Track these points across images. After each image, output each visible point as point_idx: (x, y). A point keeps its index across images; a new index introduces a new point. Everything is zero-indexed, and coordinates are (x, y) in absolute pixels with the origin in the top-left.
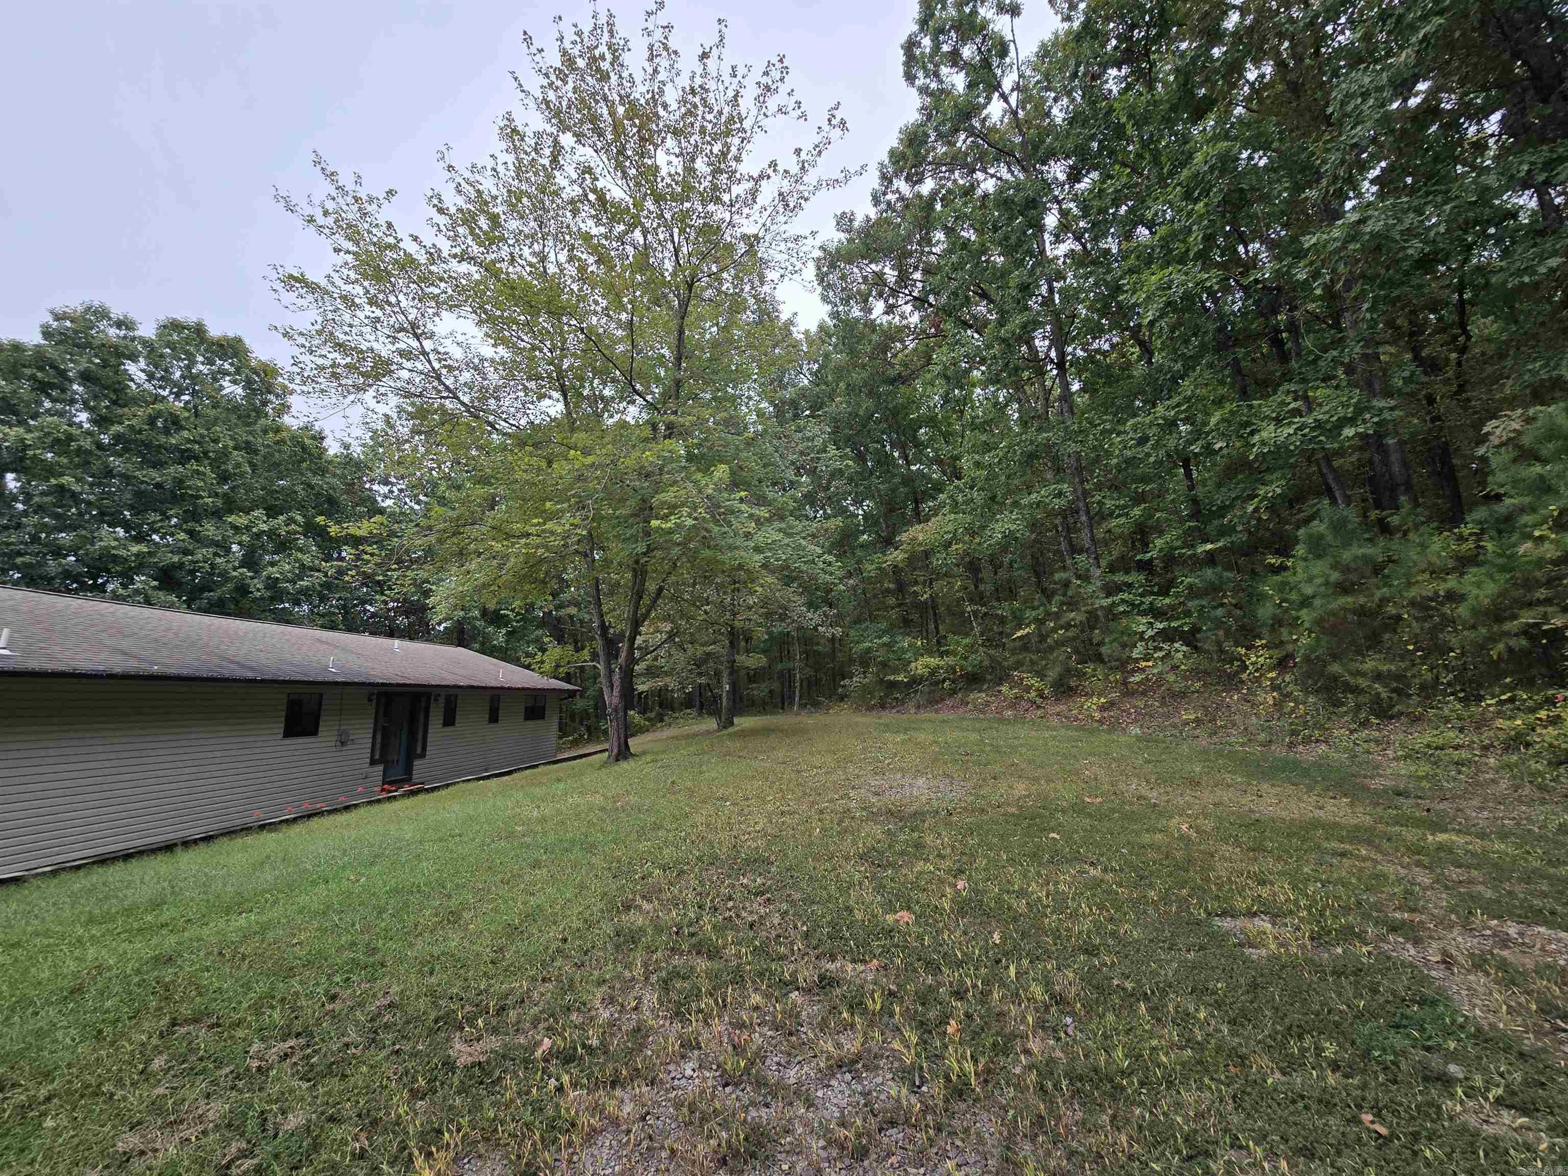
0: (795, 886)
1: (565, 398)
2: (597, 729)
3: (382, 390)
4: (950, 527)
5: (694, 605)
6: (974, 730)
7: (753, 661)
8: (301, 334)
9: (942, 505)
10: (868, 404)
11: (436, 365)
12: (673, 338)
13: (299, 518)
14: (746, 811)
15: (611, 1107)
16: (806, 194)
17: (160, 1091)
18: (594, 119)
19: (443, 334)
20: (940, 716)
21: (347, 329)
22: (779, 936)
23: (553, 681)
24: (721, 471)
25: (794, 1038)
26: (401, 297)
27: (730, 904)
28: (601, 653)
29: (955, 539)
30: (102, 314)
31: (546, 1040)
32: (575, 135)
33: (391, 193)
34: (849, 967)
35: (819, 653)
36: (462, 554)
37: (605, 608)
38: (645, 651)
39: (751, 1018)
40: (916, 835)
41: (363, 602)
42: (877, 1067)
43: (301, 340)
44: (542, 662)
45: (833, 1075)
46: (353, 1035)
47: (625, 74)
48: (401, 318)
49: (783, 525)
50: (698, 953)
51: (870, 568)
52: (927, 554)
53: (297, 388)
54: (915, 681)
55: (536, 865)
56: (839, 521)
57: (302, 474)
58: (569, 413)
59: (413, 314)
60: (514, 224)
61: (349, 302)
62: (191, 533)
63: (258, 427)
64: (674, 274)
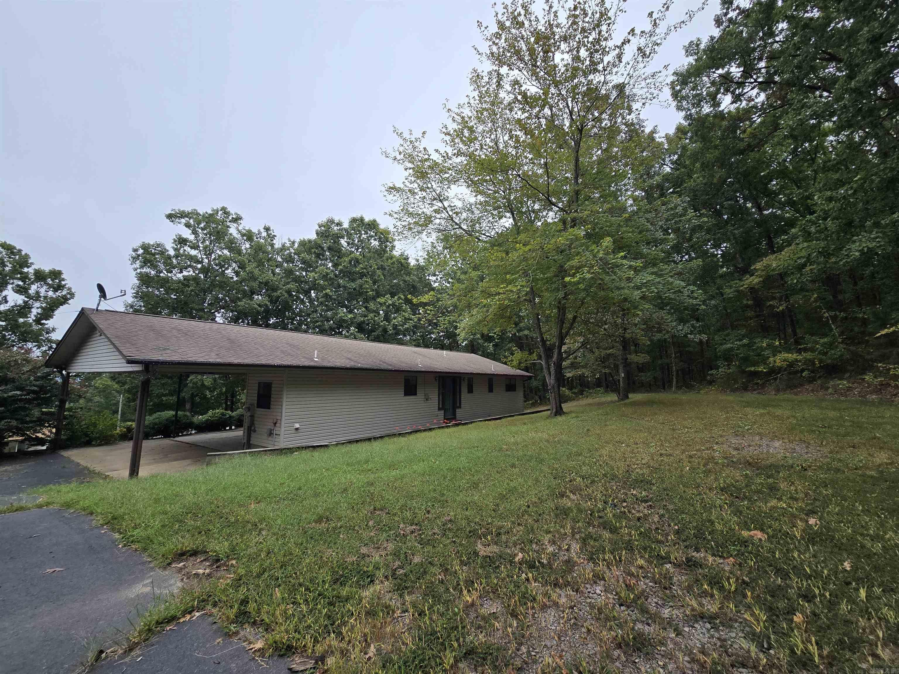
0: (670, 499)
1: (513, 214)
2: (545, 397)
3: (429, 231)
4: (804, 253)
5: (597, 325)
6: (834, 409)
7: (641, 358)
8: (396, 213)
9: (795, 237)
10: (719, 173)
11: (451, 213)
12: (572, 166)
13: (402, 296)
14: (636, 451)
15: (554, 596)
16: (659, 41)
17: (372, 534)
18: (518, 52)
19: (453, 197)
20: (800, 397)
21: (413, 206)
22: (657, 529)
23: (518, 371)
24: (607, 242)
25: (668, 592)
26: (433, 183)
27: (625, 504)
28: (543, 356)
29: (809, 260)
30: (332, 221)
31: (520, 554)
32: (509, 65)
33: (424, 133)
34: (710, 559)
35: (690, 352)
36: (469, 306)
37: (543, 330)
38: (569, 353)
39: (638, 572)
40: (770, 480)
41: (430, 333)
42: (731, 627)
43: (396, 216)
44: (512, 361)
45: (697, 621)
46: (436, 530)
47: (533, 18)
48: (434, 193)
49: (655, 270)
50: (604, 528)
51: (729, 292)
52: (782, 276)
53: (397, 238)
54: (774, 371)
55: (513, 466)
56: (700, 262)
57: (402, 276)
58: (516, 224)
59: (439, 190)
60: (481, 128)
61: (412, 192)
62: (366, 307)
63: (384, 258)
64: (571, 126)
